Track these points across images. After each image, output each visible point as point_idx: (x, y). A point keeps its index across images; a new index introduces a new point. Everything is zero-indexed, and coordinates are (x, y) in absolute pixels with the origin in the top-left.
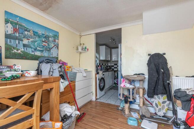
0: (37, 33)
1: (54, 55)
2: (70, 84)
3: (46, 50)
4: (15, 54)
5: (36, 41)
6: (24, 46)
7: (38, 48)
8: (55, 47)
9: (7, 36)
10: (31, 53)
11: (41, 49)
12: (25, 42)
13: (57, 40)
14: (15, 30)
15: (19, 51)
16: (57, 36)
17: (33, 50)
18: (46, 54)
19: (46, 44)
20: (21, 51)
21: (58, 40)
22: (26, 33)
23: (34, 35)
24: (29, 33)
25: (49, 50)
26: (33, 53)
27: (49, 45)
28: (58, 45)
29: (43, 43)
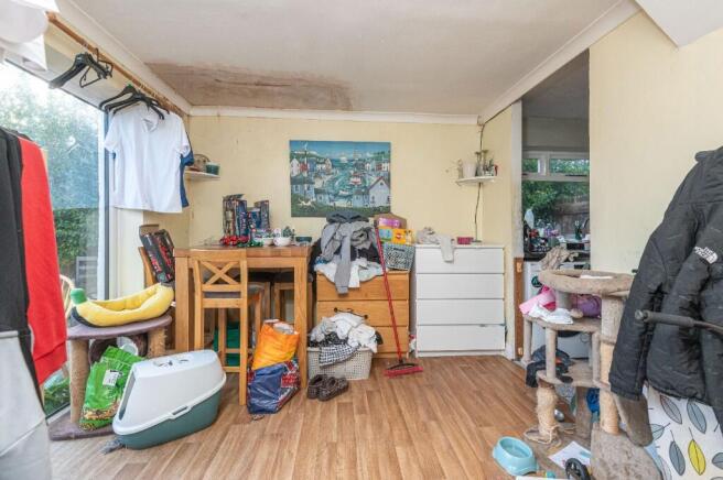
0: (338, 161)
1: (380, 202)
2: (385, 275)
3: (358, 193)
4: (303, 208)
5: (337, 179)
6: (317, 192)
7: (341, 192)
8: (381, 181)
9: (294, 181)
10: (328, 203)
11: (347, 193)
12: (318, 184)
13: (385, 165)
14: (304, 168)
15: (309, 203)
16: (387, 153)
17: (332, 197)
18: (358, 203)
19: (359, 180)
20: (313, 203)
21: (389, 161)
22: (319, 167)
23: (333, 166)
24: (324, 166)
25: (365, 191)
26: (332, 204)
27: (364, 181)
28: (389, 175)
29: (352, 179)
